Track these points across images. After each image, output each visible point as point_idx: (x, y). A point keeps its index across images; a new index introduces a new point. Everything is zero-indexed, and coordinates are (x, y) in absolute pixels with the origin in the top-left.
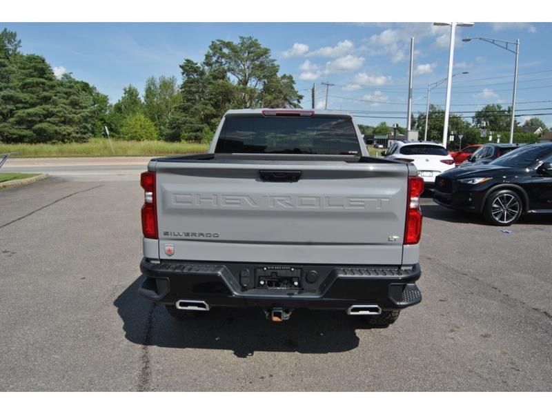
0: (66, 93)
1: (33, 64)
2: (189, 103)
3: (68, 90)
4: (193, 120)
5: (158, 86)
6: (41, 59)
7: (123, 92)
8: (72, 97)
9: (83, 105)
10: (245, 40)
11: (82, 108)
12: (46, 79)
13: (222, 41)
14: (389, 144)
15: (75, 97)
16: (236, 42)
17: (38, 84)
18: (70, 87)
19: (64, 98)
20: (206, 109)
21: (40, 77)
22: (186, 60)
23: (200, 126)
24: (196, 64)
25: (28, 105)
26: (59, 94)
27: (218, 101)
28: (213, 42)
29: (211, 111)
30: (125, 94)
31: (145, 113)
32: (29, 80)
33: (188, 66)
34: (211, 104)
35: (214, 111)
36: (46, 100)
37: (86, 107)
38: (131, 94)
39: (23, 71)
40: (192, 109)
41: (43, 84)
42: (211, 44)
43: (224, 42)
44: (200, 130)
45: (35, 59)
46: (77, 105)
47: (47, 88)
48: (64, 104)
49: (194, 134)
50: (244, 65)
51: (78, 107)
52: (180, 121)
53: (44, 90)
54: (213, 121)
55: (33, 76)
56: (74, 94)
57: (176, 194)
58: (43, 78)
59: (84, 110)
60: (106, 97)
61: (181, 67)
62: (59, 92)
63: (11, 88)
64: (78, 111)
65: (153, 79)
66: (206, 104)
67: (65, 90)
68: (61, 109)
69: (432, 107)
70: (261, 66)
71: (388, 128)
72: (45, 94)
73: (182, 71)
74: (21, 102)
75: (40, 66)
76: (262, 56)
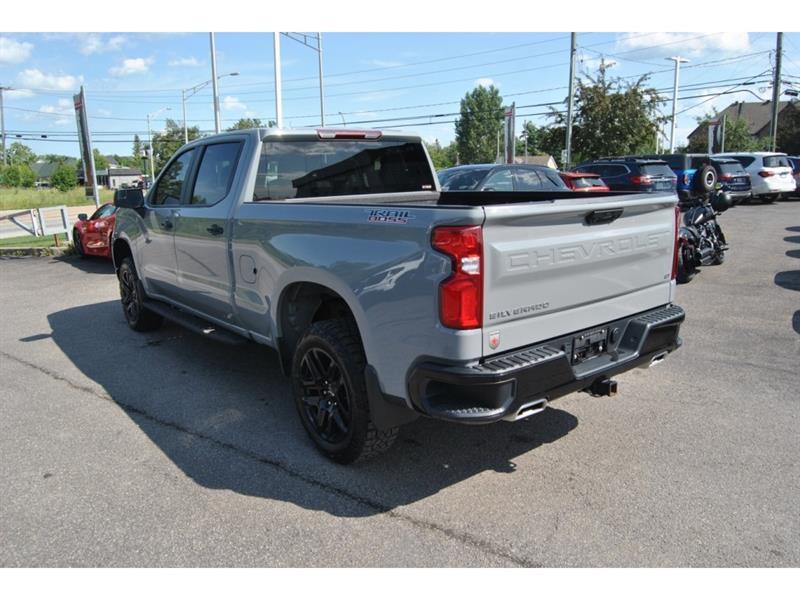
14: (111, 183)
57: (511, 254)
69: (170, 123)
71: (103, 156)
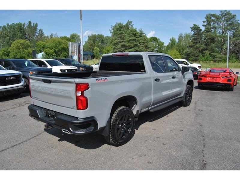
0: (144, 42)
1: (132, 32)
2: (194, 44)
3: (144, 41)
4: (195, 52)
5: (183, 37)
6: (135, 30)
7: (170, 40)
8: (145, 44)
9: (149, 47)
10: (223, 12)
11: (149, 48)
12: (136, 37)
13: (210, 14)
15: (146, 44)
16: (218, 14)
17: (134, 40)
18: (145, 40)
19: (142, 44)
20: (201, 46)
21: (134, 37)
22: (194, 25)
23: (198, 54)
24: (198, 26)
25: (130, 48)
26: (140, 43)
27: (208, 42)
28: (207, 15)
29: (204, 47)
30: (170, 41)
31: (177, 49)
32: (130, 38)
33: (194, 27)
34: (204, 44)
35: (205, 47)
36: (136, 45)
37: (150, 48)
38: (173, 41)
39: (129, 35)
40: (195, 47)
41: (135, 39)
42: (206, 16)
43: (211, 14)
44: (198, 56)
45: (133, 30)
46: (147, 47)
47: (136, 41)
48: (142, 47)
49: (195, 58)
50: (222, 24)
51: (147, 48)
52: (189, 52)
53: (136, 42)
54: (204, 52)
55: (132, 37)
56: (146, 43)
58: (135, 37)
59: (149, 49)
60: (163, 43)
61: (191, 28)
62: (141, 42)
63: (124, 42)
64: (147, 49)
65: (182, 34)
66: (202, 44)
67: (143, 41)
68: (140, 49)
70: (232, 24)
72: (136, 43)
73: (191, 30)
74: (127, 47)
75: (135, 33)
76: (232, 19)
